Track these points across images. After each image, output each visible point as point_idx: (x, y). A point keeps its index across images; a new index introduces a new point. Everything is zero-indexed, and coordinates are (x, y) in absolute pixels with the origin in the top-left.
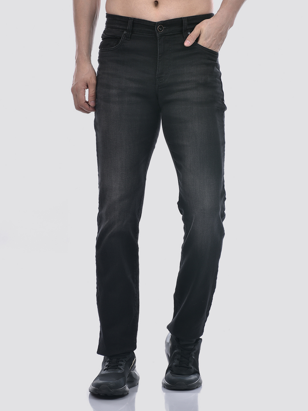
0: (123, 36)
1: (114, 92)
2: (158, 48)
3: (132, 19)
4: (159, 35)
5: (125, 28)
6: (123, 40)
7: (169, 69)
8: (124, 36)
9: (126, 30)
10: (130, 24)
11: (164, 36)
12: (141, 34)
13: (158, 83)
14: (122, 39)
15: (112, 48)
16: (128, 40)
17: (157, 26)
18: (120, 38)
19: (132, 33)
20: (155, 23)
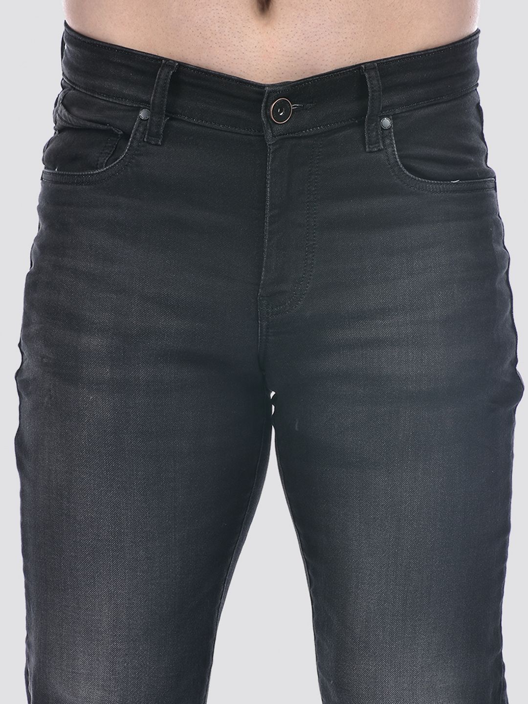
0: (137, 130)
1: (94, 342)
2: (266, 183)
3: (173, 67)
4: (274, 136)
5: (144, 98)
6: (135, 144)
7: (309, 262)
8: (141, 129)
9: (146, 104)
10: (161, 83)
11: (292, 138)
12: (207, 124)
13: (268, 313)
14: (132, 142)
15: (93, 175)
16: (157, 145)
17: (267, 102)
18: (126, 136)
19: (172, 119)
20: (262, 86)
